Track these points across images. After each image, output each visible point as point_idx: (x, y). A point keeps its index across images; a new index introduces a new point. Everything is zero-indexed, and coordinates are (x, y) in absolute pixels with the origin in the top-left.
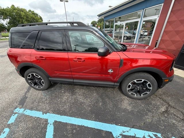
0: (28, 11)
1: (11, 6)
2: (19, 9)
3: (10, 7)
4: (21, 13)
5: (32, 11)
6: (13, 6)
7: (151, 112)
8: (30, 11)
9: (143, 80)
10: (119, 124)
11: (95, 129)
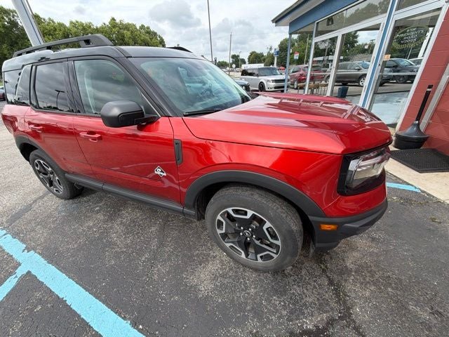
0: (138, 28)
1: (109, 20)
2: (122, 24)
3: (107, 23)
4: (125, 32)
5: (146, 26)
6: (113, 19)
7: (260, 319)
8: (142, 27)
9: (250, 213)
10: (141, 327)
11: (79, 316)
